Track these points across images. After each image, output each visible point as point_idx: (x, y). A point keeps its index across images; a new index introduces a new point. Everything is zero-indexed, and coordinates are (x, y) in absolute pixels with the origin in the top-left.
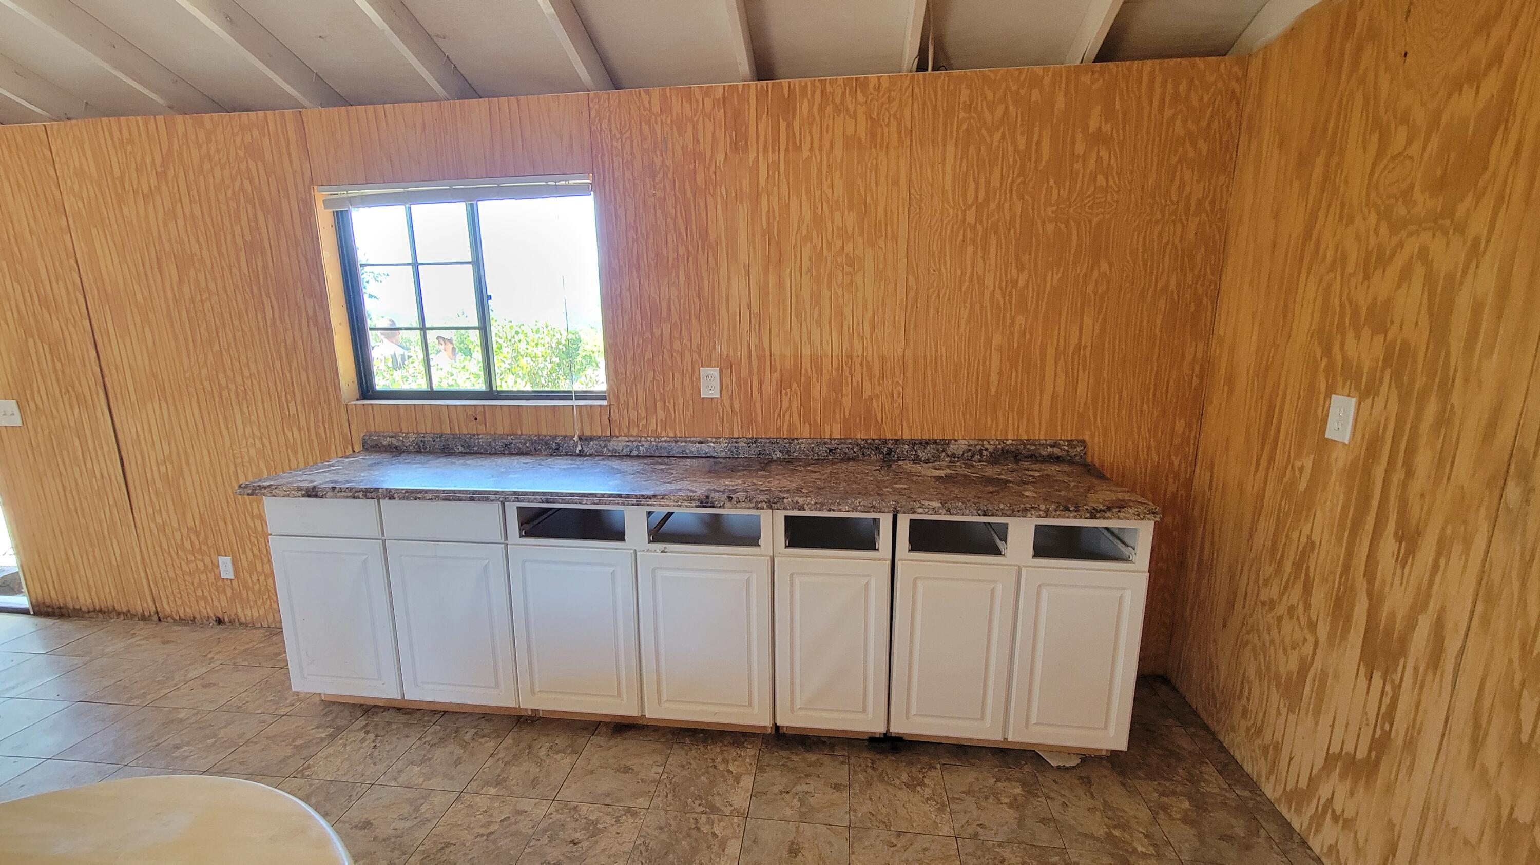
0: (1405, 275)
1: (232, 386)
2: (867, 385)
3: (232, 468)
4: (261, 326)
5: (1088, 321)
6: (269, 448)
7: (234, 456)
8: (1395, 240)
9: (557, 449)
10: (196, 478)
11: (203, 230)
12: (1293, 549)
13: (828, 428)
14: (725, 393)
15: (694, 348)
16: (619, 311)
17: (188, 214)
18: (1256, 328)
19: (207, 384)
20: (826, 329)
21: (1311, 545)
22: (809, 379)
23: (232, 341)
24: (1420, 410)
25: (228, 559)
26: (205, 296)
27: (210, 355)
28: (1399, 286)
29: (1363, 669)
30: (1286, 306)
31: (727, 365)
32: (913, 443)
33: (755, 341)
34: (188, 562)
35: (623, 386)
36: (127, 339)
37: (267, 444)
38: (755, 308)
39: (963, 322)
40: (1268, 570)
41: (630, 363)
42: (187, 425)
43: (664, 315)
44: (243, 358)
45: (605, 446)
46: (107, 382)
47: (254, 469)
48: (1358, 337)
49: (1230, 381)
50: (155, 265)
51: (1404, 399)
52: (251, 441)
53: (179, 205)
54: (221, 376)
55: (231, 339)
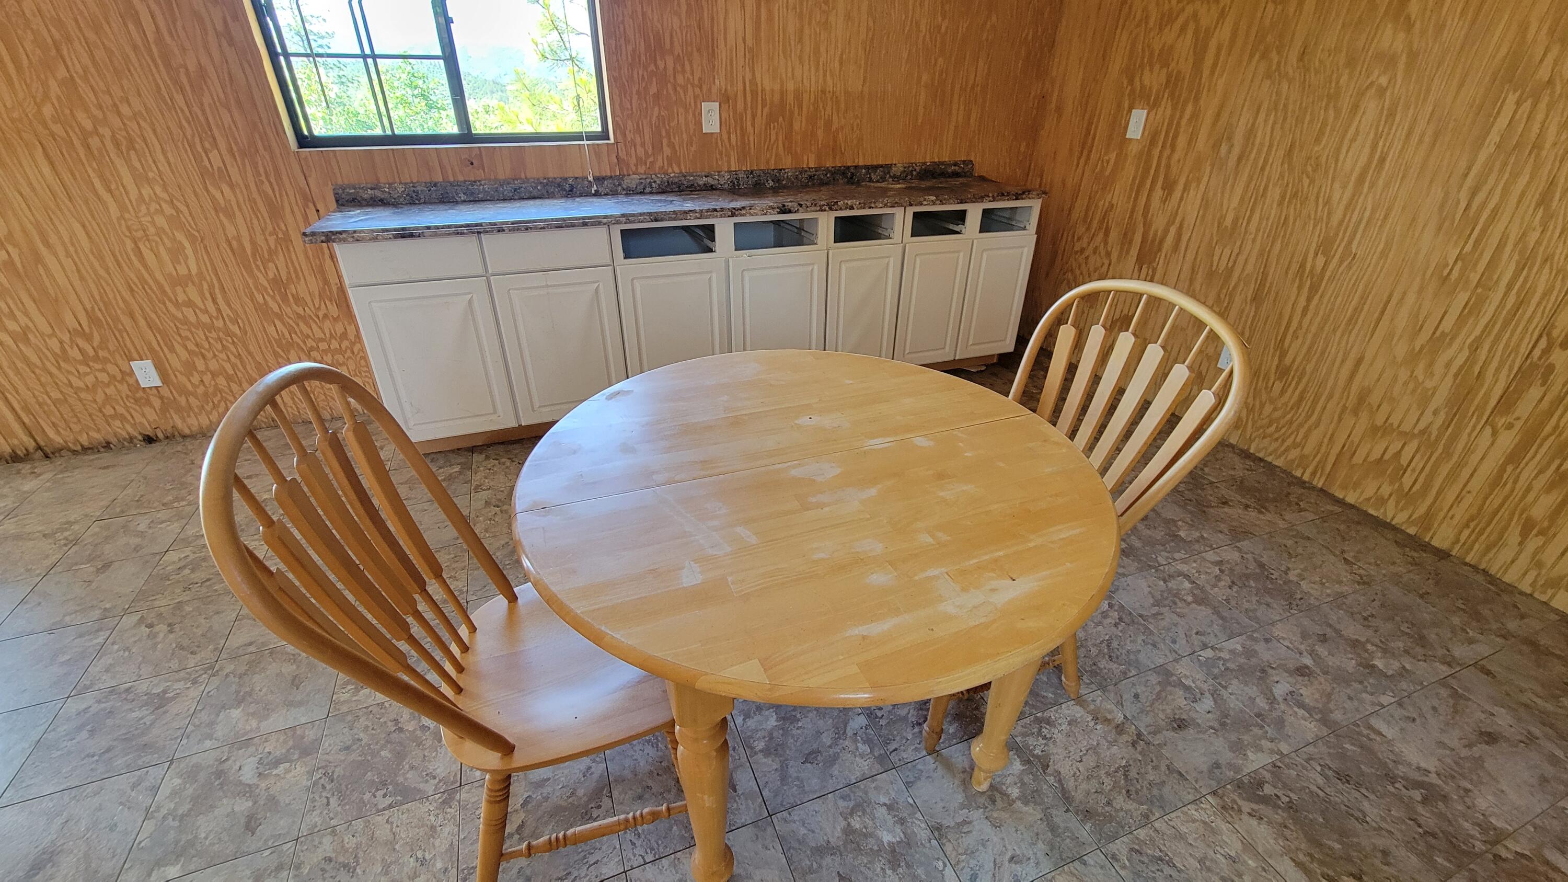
0: (1183, 29)
1: (104, 131)
2: (835, 118)
3: (129, 245)
4: (138, 40)
5: (981, 64)
6: (186, 212)
7: (128, 228)
8: (1180, 5)
9: (571, 191)
10: (68, 263)
12: (1099, 211)
13: (805, 158)
14: (723, 128)
15: (696, 82)
16: (622, 41)
18: (1082, 69)
19: (57, 129)
20: (806, 67)
21: (1111, 206)
22: (792, 113)
23: (90, 63)
24: (1183, 112)
25: (148, 364)
27: (52, 83)
28: (1179, 36)
29: (1137, 267)
30: (1105, 51)
31: (725, 100)
32: (867, 167)
33: (748, 76)
34: (80, 376)
35: (629, 122)
37: (183, 208)
38: (750, 42)
39: (904, 61)
40: (1081, 230)
41: (635, 97)
42: (33, 190)
43: (668, 46)
44: (116, 88)
45: (619, 185)
48: (1151, 70)
49: (1059, 110)
51: (1174, 108)
52: (154, 206)
54: (80, 115)
55: (86, 61)
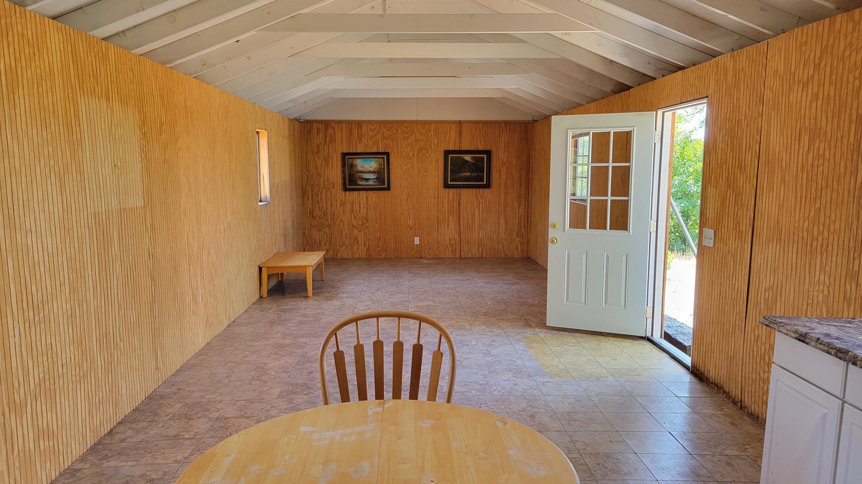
1: (820, 239)
3: (805, 307)
4: (852, 190)
6: (832, 296)
7: (808, 296)
11: (832, 108)
17: (825, 96)
19: (805, 234)
26: (821, 161)
27: (813, 210)
36: (771, 193)
37: (832, 292)
44: (833, 215)
46: (755, 223)
47: (818, 312)
50: (797, 138)
52: (821, 287)
53: (822, 88)
54: (816, 228)
55: (829, 199)
